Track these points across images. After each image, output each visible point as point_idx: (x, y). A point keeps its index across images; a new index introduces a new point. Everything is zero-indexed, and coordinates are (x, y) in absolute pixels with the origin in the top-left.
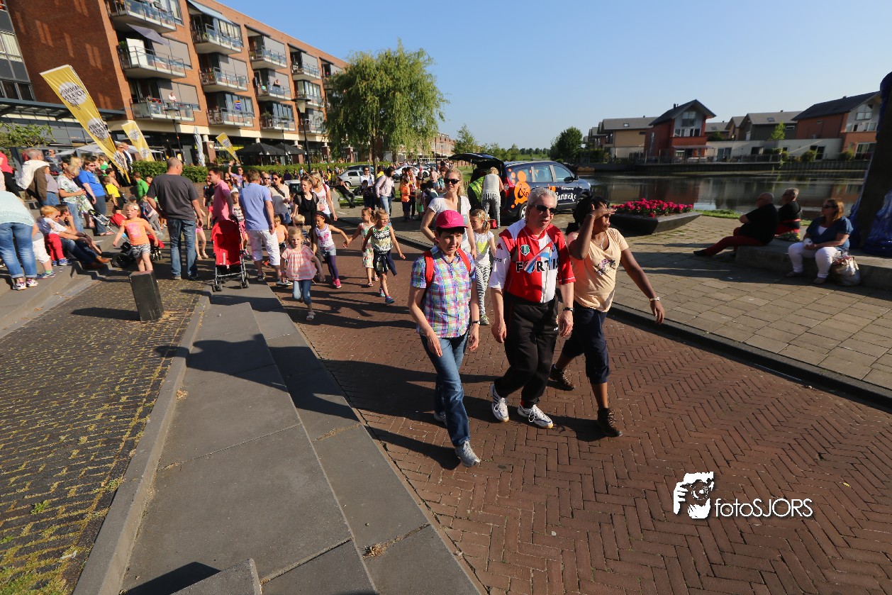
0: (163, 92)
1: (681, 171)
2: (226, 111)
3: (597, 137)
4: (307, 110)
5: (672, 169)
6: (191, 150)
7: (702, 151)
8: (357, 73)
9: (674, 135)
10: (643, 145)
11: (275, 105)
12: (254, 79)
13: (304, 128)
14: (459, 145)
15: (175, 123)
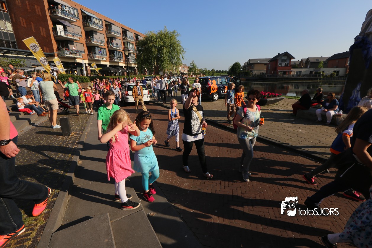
0: (70, 46)
1: (281, 80)
2: (95, 54)
3: (247, 66)
4: (129, 54)
5: (277, 79)
6: (80, 69)
7: (289, 72)
8: (149, 40)
9: (278, 65)
10: (266, 69)
11: (115, 52)
12: (107, 41)
13: (127, 60)
14: (190, 70)
15: (75, 58)
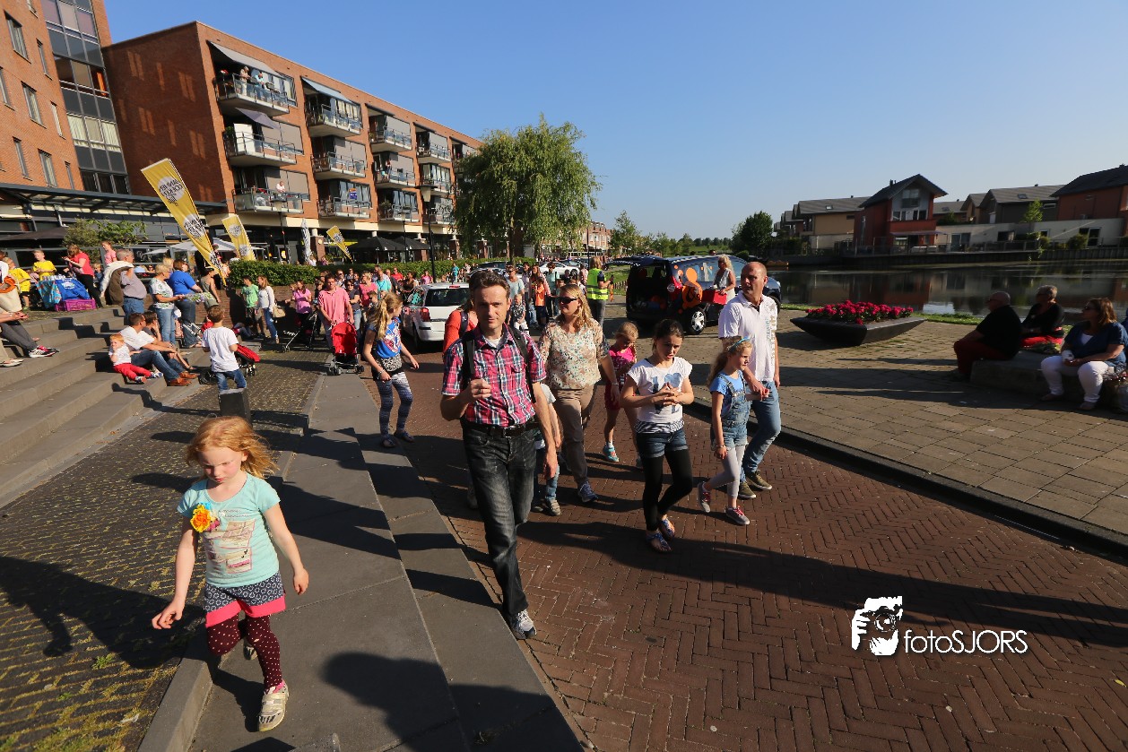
0: (270, 181)
1: (903, 264)
2: (339, 200)
3: (792, 223)
4: (433, 198)
5: (892, 261)
6: (297, 246)
7: (930, 239)
8: (493, 154)
9: (892, 220)
10: (852, 232)
11: (396, 193)
12: (373, 164)
13: (428, 218)
14: (616, 239)
15: (281, 216)
